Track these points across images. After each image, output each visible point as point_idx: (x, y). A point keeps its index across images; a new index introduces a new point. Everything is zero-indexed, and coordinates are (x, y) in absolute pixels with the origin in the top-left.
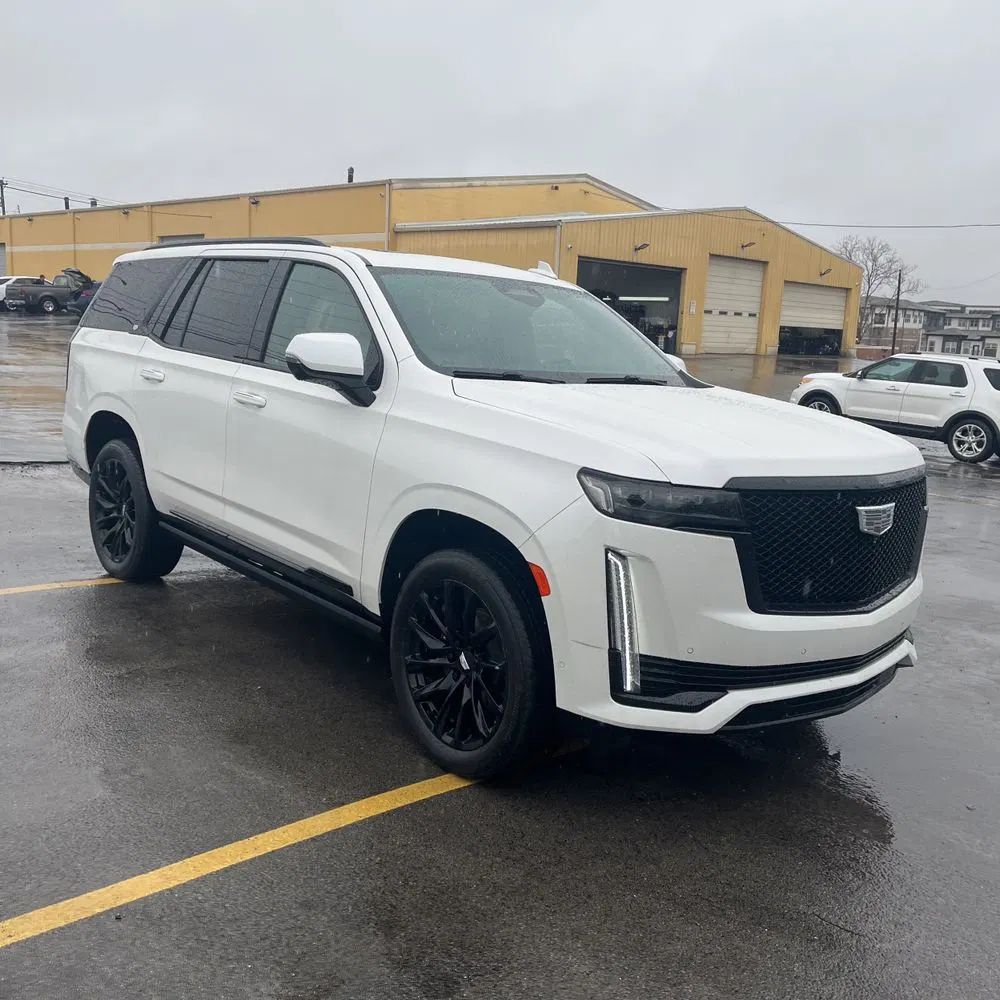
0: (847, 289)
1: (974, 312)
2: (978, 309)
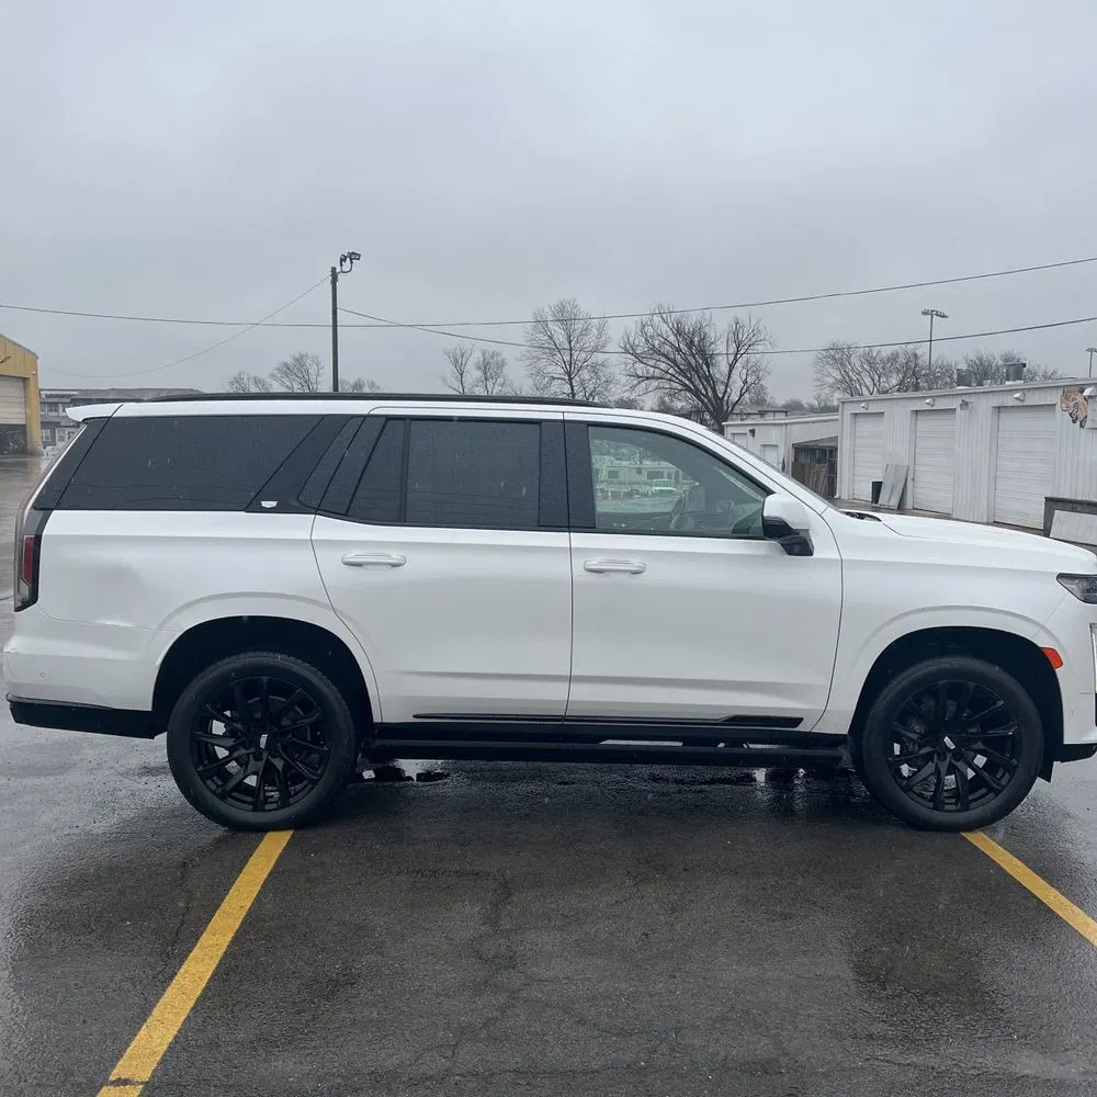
0: (24, 379)
1: (50, 396)
2: (54, 393)
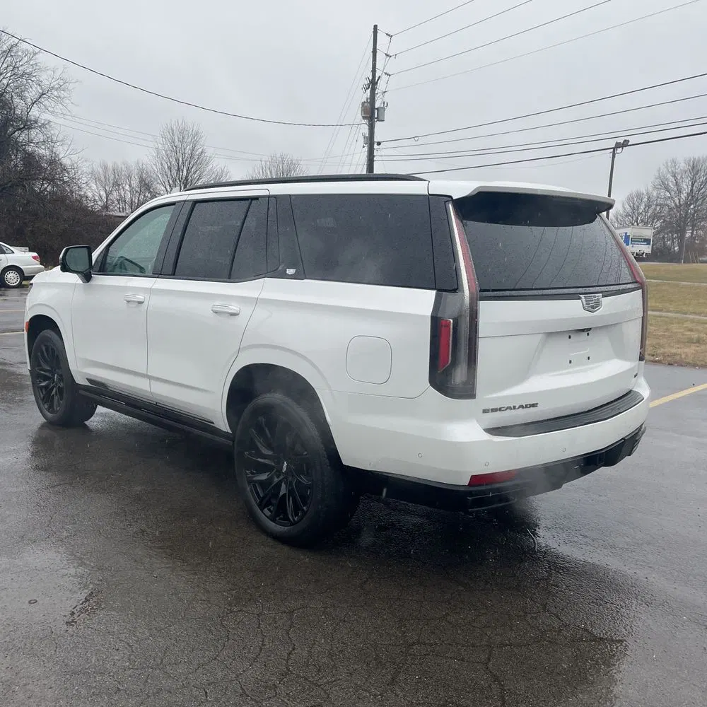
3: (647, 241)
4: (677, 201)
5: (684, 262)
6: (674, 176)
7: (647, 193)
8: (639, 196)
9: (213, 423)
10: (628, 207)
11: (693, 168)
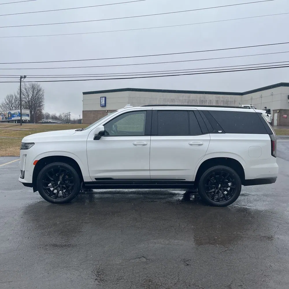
3: (28, 115)
4: (28, 99)
5: (35, 123)
6: (26, 90)
7: (15, 96)
8: (12, 96)
9: (185, 180)
10: (7, 101)
11: (32, 86)
